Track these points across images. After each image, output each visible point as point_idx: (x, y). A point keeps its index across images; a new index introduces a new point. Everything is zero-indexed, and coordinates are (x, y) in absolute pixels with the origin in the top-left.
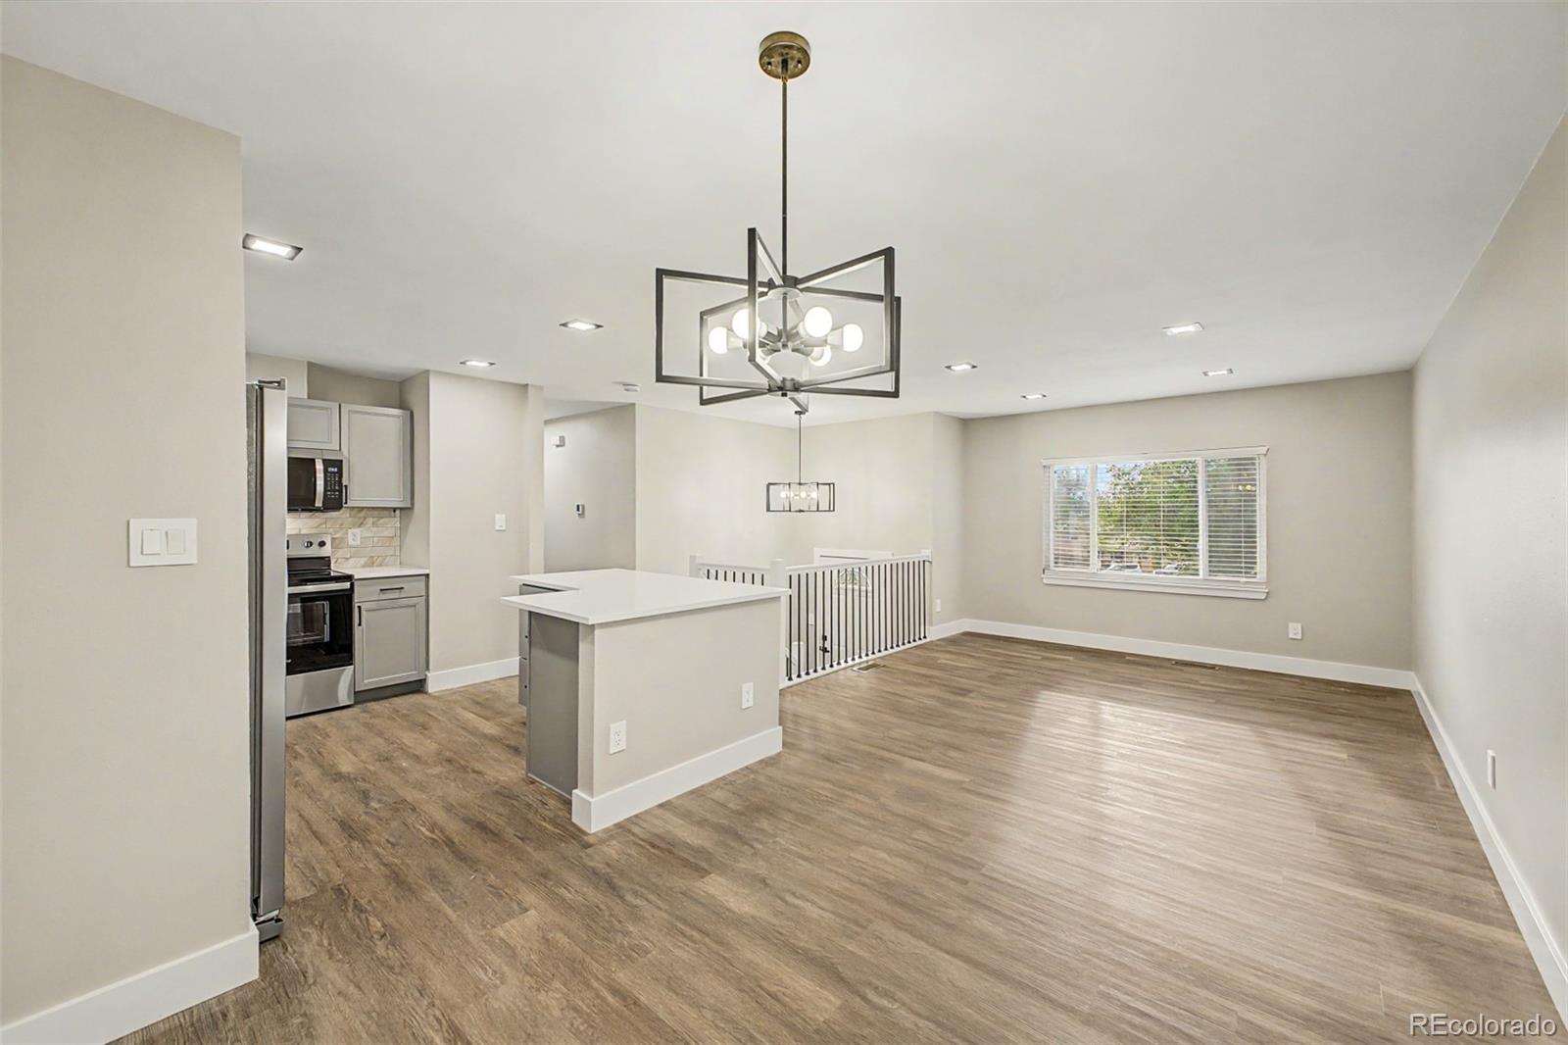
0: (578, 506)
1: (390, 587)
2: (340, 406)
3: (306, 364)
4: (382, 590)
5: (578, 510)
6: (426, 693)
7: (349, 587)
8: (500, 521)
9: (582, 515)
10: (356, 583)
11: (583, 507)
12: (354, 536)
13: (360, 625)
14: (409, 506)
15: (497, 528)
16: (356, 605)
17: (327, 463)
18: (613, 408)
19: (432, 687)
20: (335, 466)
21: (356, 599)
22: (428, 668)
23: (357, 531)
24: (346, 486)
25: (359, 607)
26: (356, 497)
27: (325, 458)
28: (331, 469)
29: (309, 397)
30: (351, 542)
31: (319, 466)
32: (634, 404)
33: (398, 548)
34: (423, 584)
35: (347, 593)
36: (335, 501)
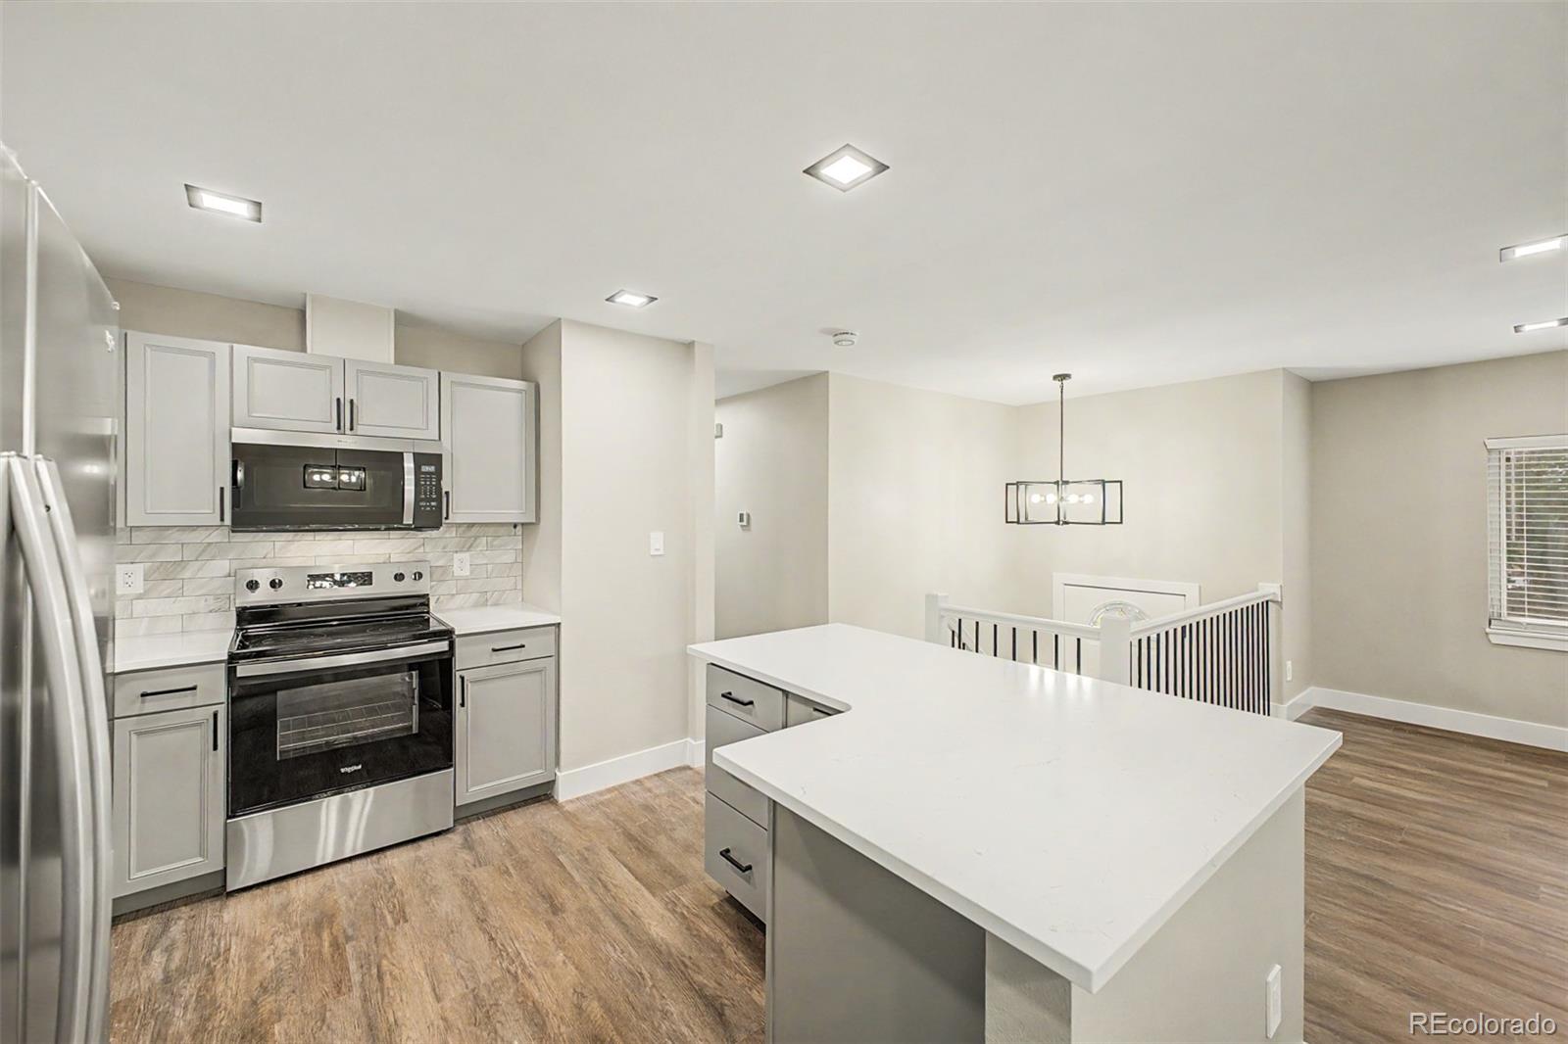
0: (741, 515)
1: (507, 643)
2: (439, 374)
3: (392, 314)
4: (494, 650)
5: (741, 520)
6: (555, 803)
7: (447, 649)
8: (657, 542)
9: (747, 527)
10: (457, 641)
11: (748, 515)
12: (462, 564)
13: (463, 705)
14: (534, 521)
15: (653, 553)
16: (458, 674)
17: (420, 459)
18: (798, 380)
19: (563, 794)
20: (431, 463)
21: (459, 663)
22: (557, 764)
23: (466, 556)
24: (447, 493)
25: (462, 678)
26: (460, 510)
27: (416, 451)
28: (425, 469)
29: (396, 363)
30: (457, 572)
31: (409, 464)
32: (827, 372)
33: (519, 579)
34: (553, 637)
35: (445, 657)
36: (431, 516)
